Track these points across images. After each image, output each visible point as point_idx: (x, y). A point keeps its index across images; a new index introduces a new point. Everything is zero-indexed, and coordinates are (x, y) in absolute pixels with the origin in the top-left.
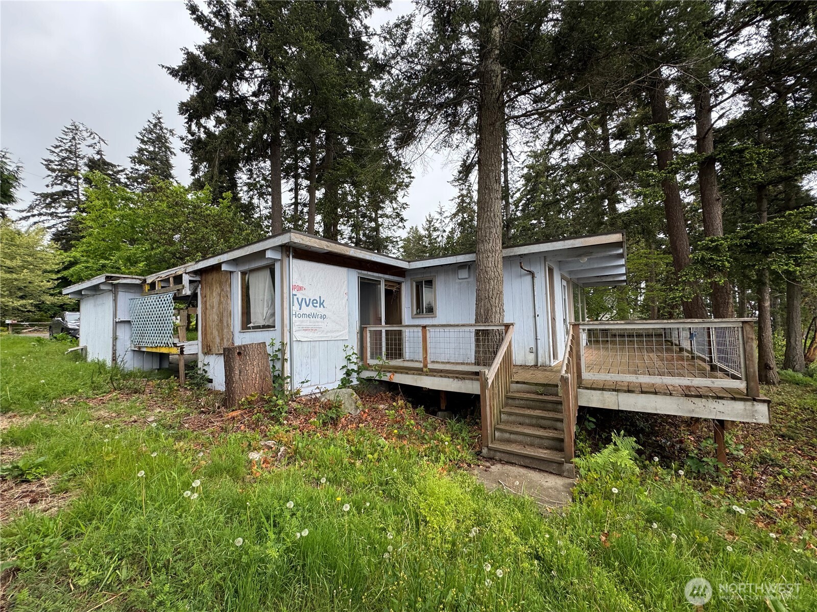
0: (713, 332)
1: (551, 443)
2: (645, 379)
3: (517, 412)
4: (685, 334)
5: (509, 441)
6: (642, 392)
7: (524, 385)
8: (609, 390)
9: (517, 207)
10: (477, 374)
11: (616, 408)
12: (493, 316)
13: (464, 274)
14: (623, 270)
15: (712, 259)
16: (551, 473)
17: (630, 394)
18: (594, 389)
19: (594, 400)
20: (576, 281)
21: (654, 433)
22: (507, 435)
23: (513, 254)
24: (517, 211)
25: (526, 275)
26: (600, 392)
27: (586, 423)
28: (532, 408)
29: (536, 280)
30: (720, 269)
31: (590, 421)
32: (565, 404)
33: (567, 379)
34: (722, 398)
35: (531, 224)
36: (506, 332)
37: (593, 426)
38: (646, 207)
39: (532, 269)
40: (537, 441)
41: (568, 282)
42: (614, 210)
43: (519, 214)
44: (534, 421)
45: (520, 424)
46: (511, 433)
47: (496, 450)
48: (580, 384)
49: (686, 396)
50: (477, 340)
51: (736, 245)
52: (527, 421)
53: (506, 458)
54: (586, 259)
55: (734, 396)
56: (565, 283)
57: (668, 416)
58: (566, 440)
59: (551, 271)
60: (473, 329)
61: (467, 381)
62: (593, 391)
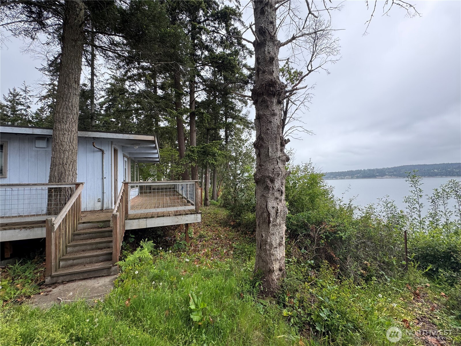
0: (188, 186)
1: (104, 257)
2: (160, 210)
3: (81, 243)
4: (180, 187)
5: (72, 266)
6: (158, 217)
7: (89, 224)
8: (142, 218)
9: (102, 107)
10: (44, 222)
11: (145, 227)
12: (66, 178)
13: (42, 144)
14: (157, 156)
15: (191, 155)
16: (103, 276)
17: (152, 219)
18: (135, 219)
19: (134, 225)
20: (134, 159)
21: (165, 236)
22: (71, 262)
23: (87, 136)
24: (101, 110)
25: (98, 151)
26: (138, 220)
27: (130, 239)
28: (93, 238)
29: (105, 155)
30: (194, 160)
31: (132, 237)
32: (114, 232)
33: (116, 215)
34: (187, 214)
35: (111, 121)
36: (76, 189)
37: (133, 240)
38: (171, 127)
39: (102, 148)
40: (94, 259)
41: (128, 159)
42: (157, 124)
43: (103, 112)
44: (94, 246)
45: (83, 251)
46: (74, 259)
47: (58, 276)
48: (127, 217)
49: (175, 215)
50: (50, 196)
51: (199, 151)
52: (89, 247)
53: (68, 278)
54: (137, 147)
55: (192, 213)
56: (126, 159)
57: (172, 226)
58: (114, 253)
59: (116, 151)
60: (47, 187)
61: (36, 229)
62: (134, 220)
